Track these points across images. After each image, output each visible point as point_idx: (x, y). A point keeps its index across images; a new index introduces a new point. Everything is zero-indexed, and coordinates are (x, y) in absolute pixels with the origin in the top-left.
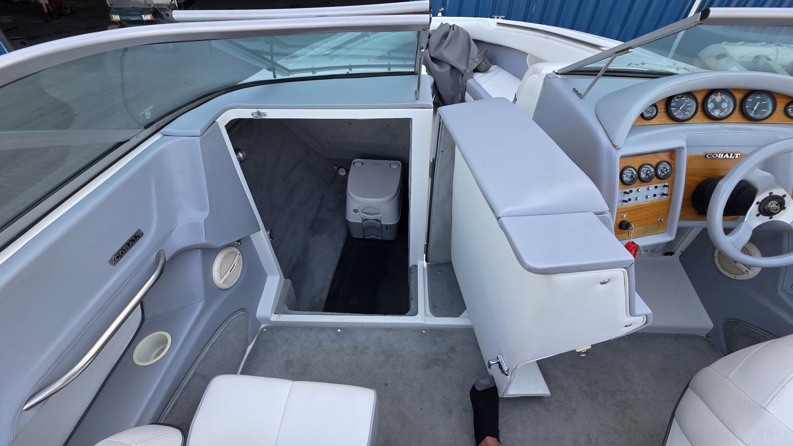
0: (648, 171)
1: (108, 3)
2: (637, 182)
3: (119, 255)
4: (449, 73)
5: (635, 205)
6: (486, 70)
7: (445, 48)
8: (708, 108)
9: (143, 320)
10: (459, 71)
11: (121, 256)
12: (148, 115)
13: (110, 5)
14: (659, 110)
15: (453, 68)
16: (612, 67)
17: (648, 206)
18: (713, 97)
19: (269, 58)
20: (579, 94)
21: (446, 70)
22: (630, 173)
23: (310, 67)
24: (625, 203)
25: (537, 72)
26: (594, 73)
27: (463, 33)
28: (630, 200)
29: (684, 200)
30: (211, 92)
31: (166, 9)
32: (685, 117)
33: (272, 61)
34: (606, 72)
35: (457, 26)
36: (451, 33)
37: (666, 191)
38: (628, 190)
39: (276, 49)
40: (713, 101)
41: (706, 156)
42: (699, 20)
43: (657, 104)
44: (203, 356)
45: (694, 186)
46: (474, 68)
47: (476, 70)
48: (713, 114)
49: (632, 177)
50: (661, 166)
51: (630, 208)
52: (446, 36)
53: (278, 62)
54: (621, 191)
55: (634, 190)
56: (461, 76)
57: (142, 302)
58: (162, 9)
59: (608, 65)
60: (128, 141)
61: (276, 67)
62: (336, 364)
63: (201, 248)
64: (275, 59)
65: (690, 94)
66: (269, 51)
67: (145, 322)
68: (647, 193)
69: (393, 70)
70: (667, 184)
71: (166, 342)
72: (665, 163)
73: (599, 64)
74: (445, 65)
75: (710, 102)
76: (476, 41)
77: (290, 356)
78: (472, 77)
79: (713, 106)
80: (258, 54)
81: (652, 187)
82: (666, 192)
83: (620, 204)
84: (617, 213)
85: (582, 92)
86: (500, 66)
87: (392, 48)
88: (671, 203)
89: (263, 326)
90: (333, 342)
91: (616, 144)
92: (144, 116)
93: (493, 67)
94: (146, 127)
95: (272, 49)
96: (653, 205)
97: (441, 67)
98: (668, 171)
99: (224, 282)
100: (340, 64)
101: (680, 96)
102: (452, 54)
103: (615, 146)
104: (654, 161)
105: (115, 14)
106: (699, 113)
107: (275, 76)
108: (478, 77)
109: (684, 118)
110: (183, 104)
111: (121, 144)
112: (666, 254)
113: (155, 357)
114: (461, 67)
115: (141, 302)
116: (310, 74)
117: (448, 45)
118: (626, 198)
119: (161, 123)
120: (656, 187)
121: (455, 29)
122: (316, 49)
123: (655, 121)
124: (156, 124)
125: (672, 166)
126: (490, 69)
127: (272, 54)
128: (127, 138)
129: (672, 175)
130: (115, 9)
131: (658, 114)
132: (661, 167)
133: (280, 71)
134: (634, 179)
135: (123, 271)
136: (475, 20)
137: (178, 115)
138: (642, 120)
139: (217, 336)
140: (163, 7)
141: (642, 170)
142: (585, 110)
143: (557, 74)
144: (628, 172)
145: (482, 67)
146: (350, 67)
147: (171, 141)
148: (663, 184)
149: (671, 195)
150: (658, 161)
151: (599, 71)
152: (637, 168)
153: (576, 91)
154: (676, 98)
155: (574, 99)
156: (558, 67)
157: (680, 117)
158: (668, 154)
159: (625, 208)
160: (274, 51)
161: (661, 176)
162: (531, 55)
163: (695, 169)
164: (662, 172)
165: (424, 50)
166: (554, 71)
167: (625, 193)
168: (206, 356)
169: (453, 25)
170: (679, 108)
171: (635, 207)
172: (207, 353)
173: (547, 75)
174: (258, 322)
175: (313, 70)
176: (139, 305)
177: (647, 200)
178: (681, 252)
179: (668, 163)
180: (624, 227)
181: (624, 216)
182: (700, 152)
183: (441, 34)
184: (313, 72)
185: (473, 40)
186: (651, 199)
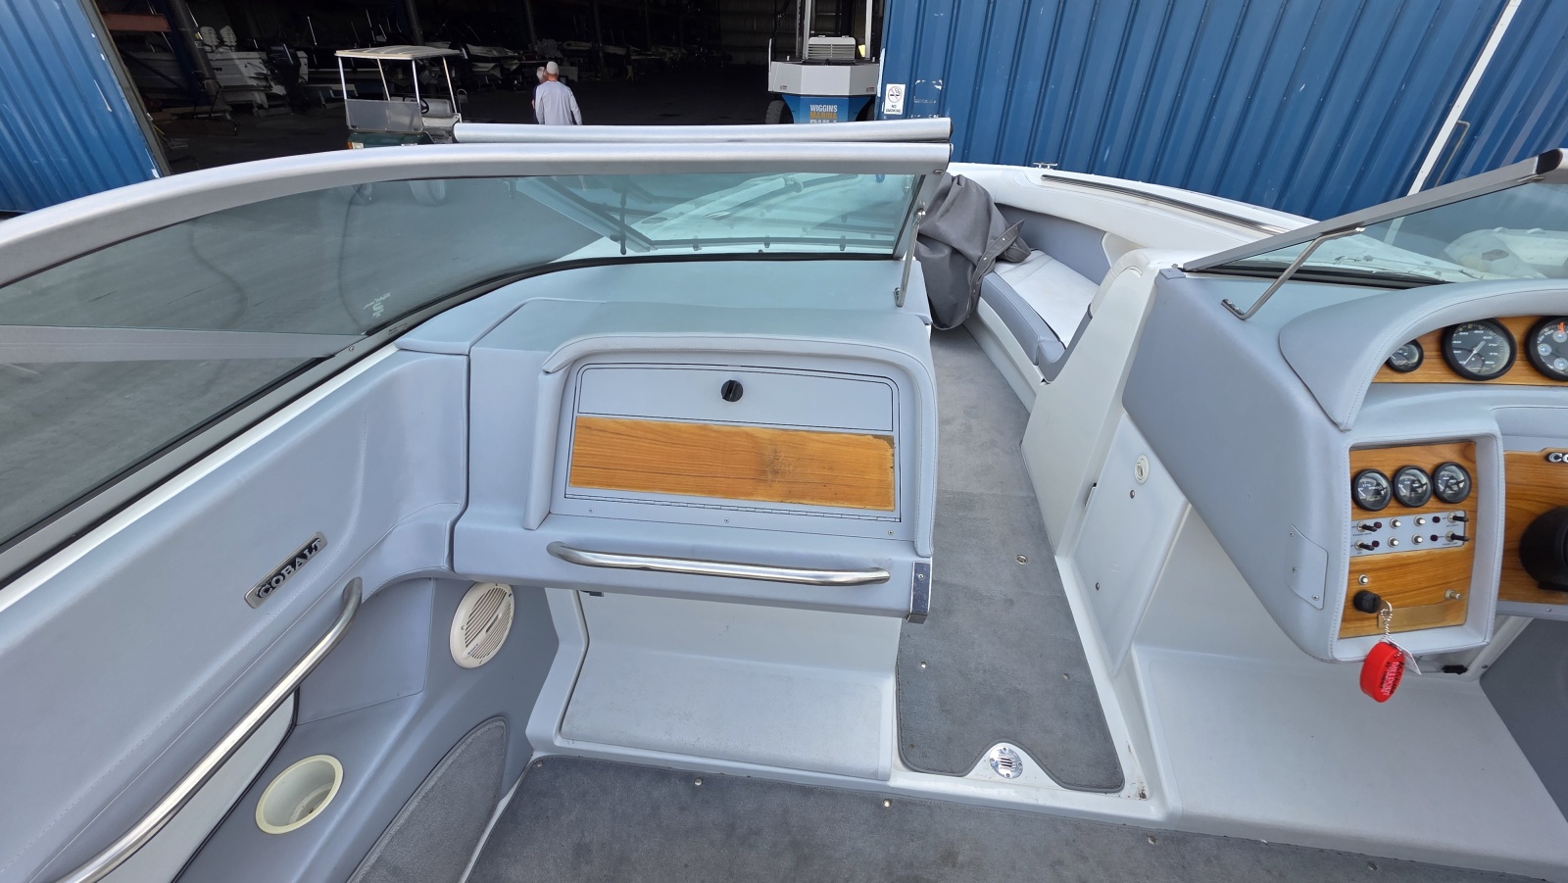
0: (1413, 482)
1: (349, 124)
2: (1390, 505)
3: (268, 587)
4: (947, 261)
5: (1388, 556)
6: (1019, 260)
7: (942, 216)
8: (1539, 355)
9: (293, 724)
10: (967, 259)
11: (274, 588)
12: (378, 310)
13: (353, 126)
14: (1425, 354)
15: (955, 252)
16: (1310, 263)
17: (1419, 562)
18: (1547, 331)
19: (618, 217)
20: (1237, 311)
21: (942, 255)
22: (1372, 484)
23: (690, 237)
24: (1365, 551)
25: (1137, 265)
26: (1271, 272)
27: (978, 190)
28: (1376, 544)
29: (1506, 551)
30: (502, 274)
31: (443, 136)
32: (1485, 371)
33: (621, 224)
34: (1299, 271)
35: (967, 179)
36: (955, 189)
37: (1459, 529)
38: (1370, 523)
39: (631, 204)
40: (1549, 340)
41: (1547, 458)
42: (1534, 172)
43: (1419, 341)
44: (402, 821)
45: (1524, 522)
46: (997, 254)
47: (1000, 259)
48: (1551, 367)
49: (1377, 492)
50: (1444, 474)
51: (1377, 562)
52: (944, 195)
53: (633, 226)
54: (1355, 523)
55: (1385, 522)
56: (970, 268)
57: (299, 689)
58: (436, 135)
59: (1304, 259)
60: (332, 356)
61: (628, 234)
62: (686, 866)
63: (436, 579)
64: (627, 220)
65: (1493, 323)
66: (619, 206)
67: (298, 730)
68: (1417, 531)
69: (849, 249)
70: (1460, 514)
71: (332, 780)
72: (1454, 468)
73: (1276, 255)
74: (941, 246)
75: (1542, 342)
76: (1001, 207)
77: (586, 834)
78: (993, 271)
79: (1550, 350)
80: (600, 211)
81: (1426, 520)
82: (1460, 532)
83: (1355, 553)
84: (1350, 572)
85: (1243, 306)
86: (1047, 252)
87: (850, 207)
88: (1473, 557)
89: (537, 755)
90: (682, 809)
91: (1338, 420)
92: (371, 311)
93: (1034, 254)
94: (370, 333)
95: (623, 202)
96: (1431, 560)
97: (932, 249)
98: (1461, 485)
99: (473, 654)
100: (747, 234)
101: (1470, 327)
102: (954, 228)
103: (1334, 424)
104: (1428, 461)
105: (358, 141)
106: (1519, 364)
107: (623, 251)
108: (1004, 269)
109: (1482, 374)
110: (445, 293)
111: (319, 361)
112: (1448, 669)
113: (303, 816)
114: (973, 251)
115: (296, 690)
116: (689, 250)
117: (947, 211)
118: (1368, 538)
119: (399, 326)
120: (1436, 520)
121: (963, 183)
122: (708, 205)
123: (1417, 375)
124: (389, 329)
125: (1471, 475)
126: (1029, 258)
127: (623, 211)
128: (332, 352)
129: (1471, 494)
130: (359, 133)
131: (1424, 361)
132: (1444, 476)
133: (633, 241)
134: (1384, 497)
135: (272, 619)
136: (998, 169)
137: (435, 312)
138: (1389, 371)
139: (439, 774)
140: (439, 133)
141: (1401, 478)
142: (1255, 344)
143: (1183, 270)
144: (1368, 483)
145: (1013, 254)
146: (767, 241)
147: (412, 361)
148: (1452, 515)
149: (1473, 538)
150: (1437, 461)
151: (1283, 270)
152: (1388, 474)
153: (1230, 305)
154: (1461, 329)
155: (1226, 321)
156: (1183, 259)
157: (1474, 369)
158: (1456, 447)
159: (1366, 563)
160: (627, 207)
161: (1445, 496)
162: (1113, 235)
163: (1522, 484)
164: (1447, 486)
165: (924, 213)
166: (1175, 266)
167: (1365, 527)
168: (408, 821)
169: (959, 176)
170: (1471, 351)
171: (1388, 560)
172: (413, 813)
173: (1160, 273)
174: (527, 747)
175: (696, 243)
176: (293, 695)
177: (1418, 547)
178: (1485, 667)
179: (1459, 466)
180: (1366, 604)
181: (1365, 580)
182: (1534, 448)
184: (696, 247)
185: (996, 204)
186: (1426, 545)
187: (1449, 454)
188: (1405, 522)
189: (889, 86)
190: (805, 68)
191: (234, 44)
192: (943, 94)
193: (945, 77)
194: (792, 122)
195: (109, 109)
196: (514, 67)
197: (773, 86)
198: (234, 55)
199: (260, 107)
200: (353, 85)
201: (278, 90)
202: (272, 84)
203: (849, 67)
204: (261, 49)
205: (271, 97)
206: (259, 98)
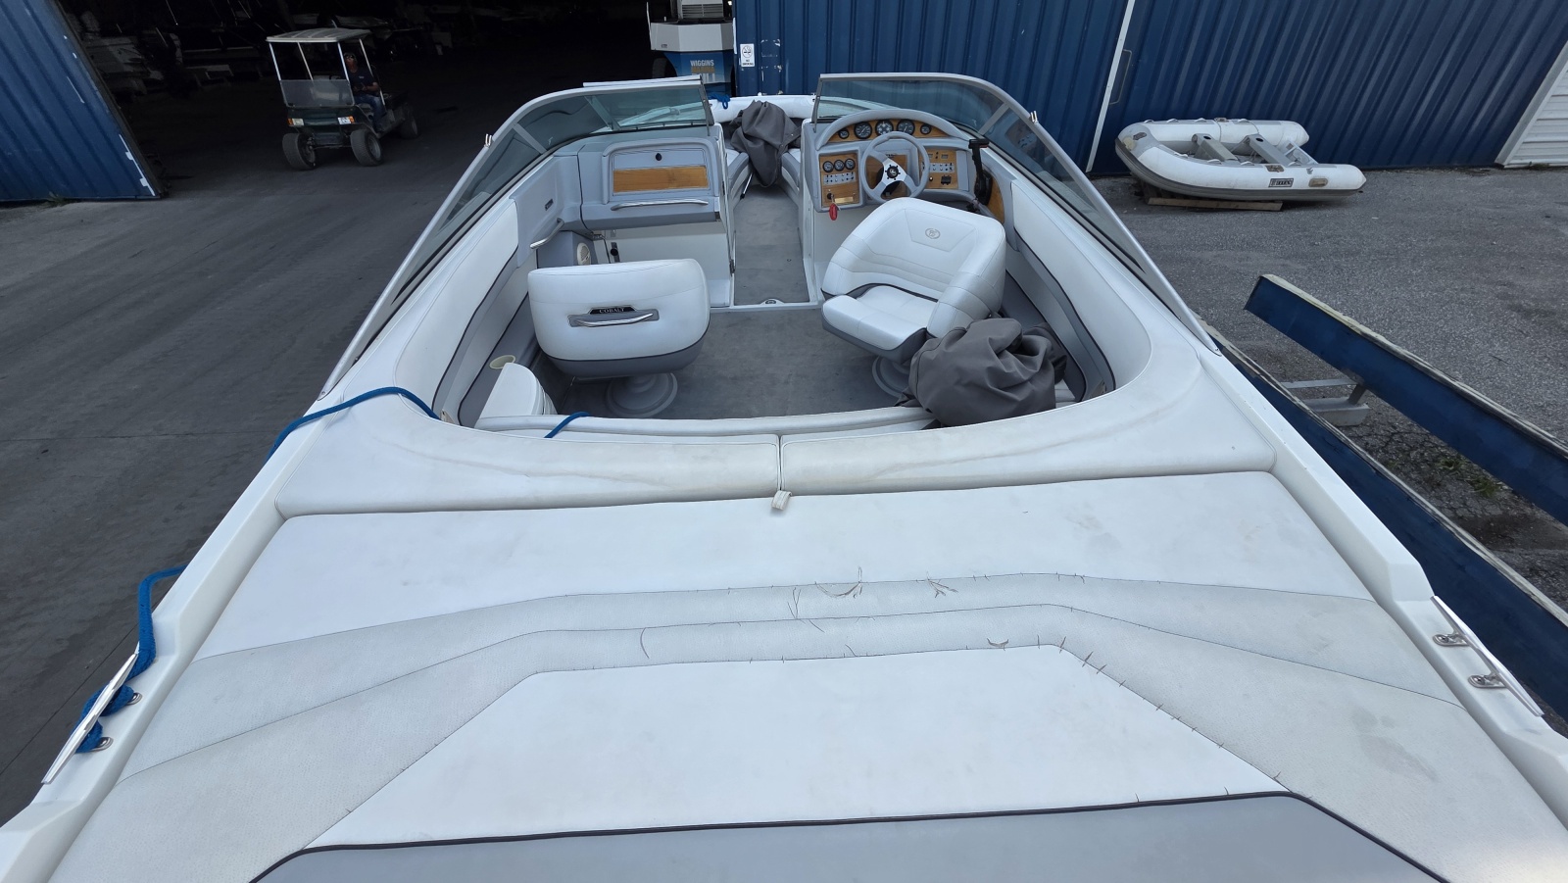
0: (840, 164)
1: (286, 102)
2: (834, 171)
4: (761, 148)
7: (758, 124)
10: (773, 147)
13: (290, 104)
15: (767, 143)
17: (844, 186)
18: (881, 124)
24: (829, 183)
27: (777, 109)
28: (832, 181)
36: (764, 110)
46: (786, 144)
47: (787, 147)
49: (830, 167)
50: (848, 162)
52: (757, 112)
54: (825, 175)
55: (833, 175)
56: (775, 151)
63: (573, 231)
68: (841, 178)
69: (694, 124)
72: (851, 159)
74: (759, 141)
76: (787, 118)
78: (786, 153)
81: (844, 174)
82: (854, 177)
83: (826, 183)
88: (858, 184)
96: (847, 185)
97: (755, 143)
98: (853, 165)
102: (764, 131)
103: (816, 149)
105: (297, 117)
106: (874, 134)
108: (789, 152)
114: (776, 142)
117: (760, 121)
118: (829, 179)
120: (847, 174)
121: (767, 106)
125: (855, 162)
129: (856, 167)
130: (296, 109)
131: (850, 135)
134: (832, 169)
141: (837, 163)
144: (828, 165)
145: (798, 143)
147: (561, 159)
148: (851, 172)
149: (858, 179)
150: (846, 158)
152: (833, 162)
157: (863, 136)
158: (852, 155)
159: (830, 186)
161: (848, 168)
164: (849, 165)
167: (828, 176)
170: (861, 132)
171: (835, 185)
177: (842, 182)
180: (831, 197)
181: (829, 190)
183: (753, 111)
185: (792, 119)
186: (846, 181)
187: (849, 156)
188: (839, 175)
189: (742, 46)
190: (681, 28)
191: (98, 30)
192: (781, 50)
193: (782, 36)
194: (676, 76)
195: (82, 101)
196: (387, 37)
197: (655, 45)
198: (106, 42)
199: (139, 93)
200: (227, 66)
201: (156, 75)
202: (149, 69)
203: (719, 25)
204: (126, 34)
205: (149, 83)
206: (136, 84)
